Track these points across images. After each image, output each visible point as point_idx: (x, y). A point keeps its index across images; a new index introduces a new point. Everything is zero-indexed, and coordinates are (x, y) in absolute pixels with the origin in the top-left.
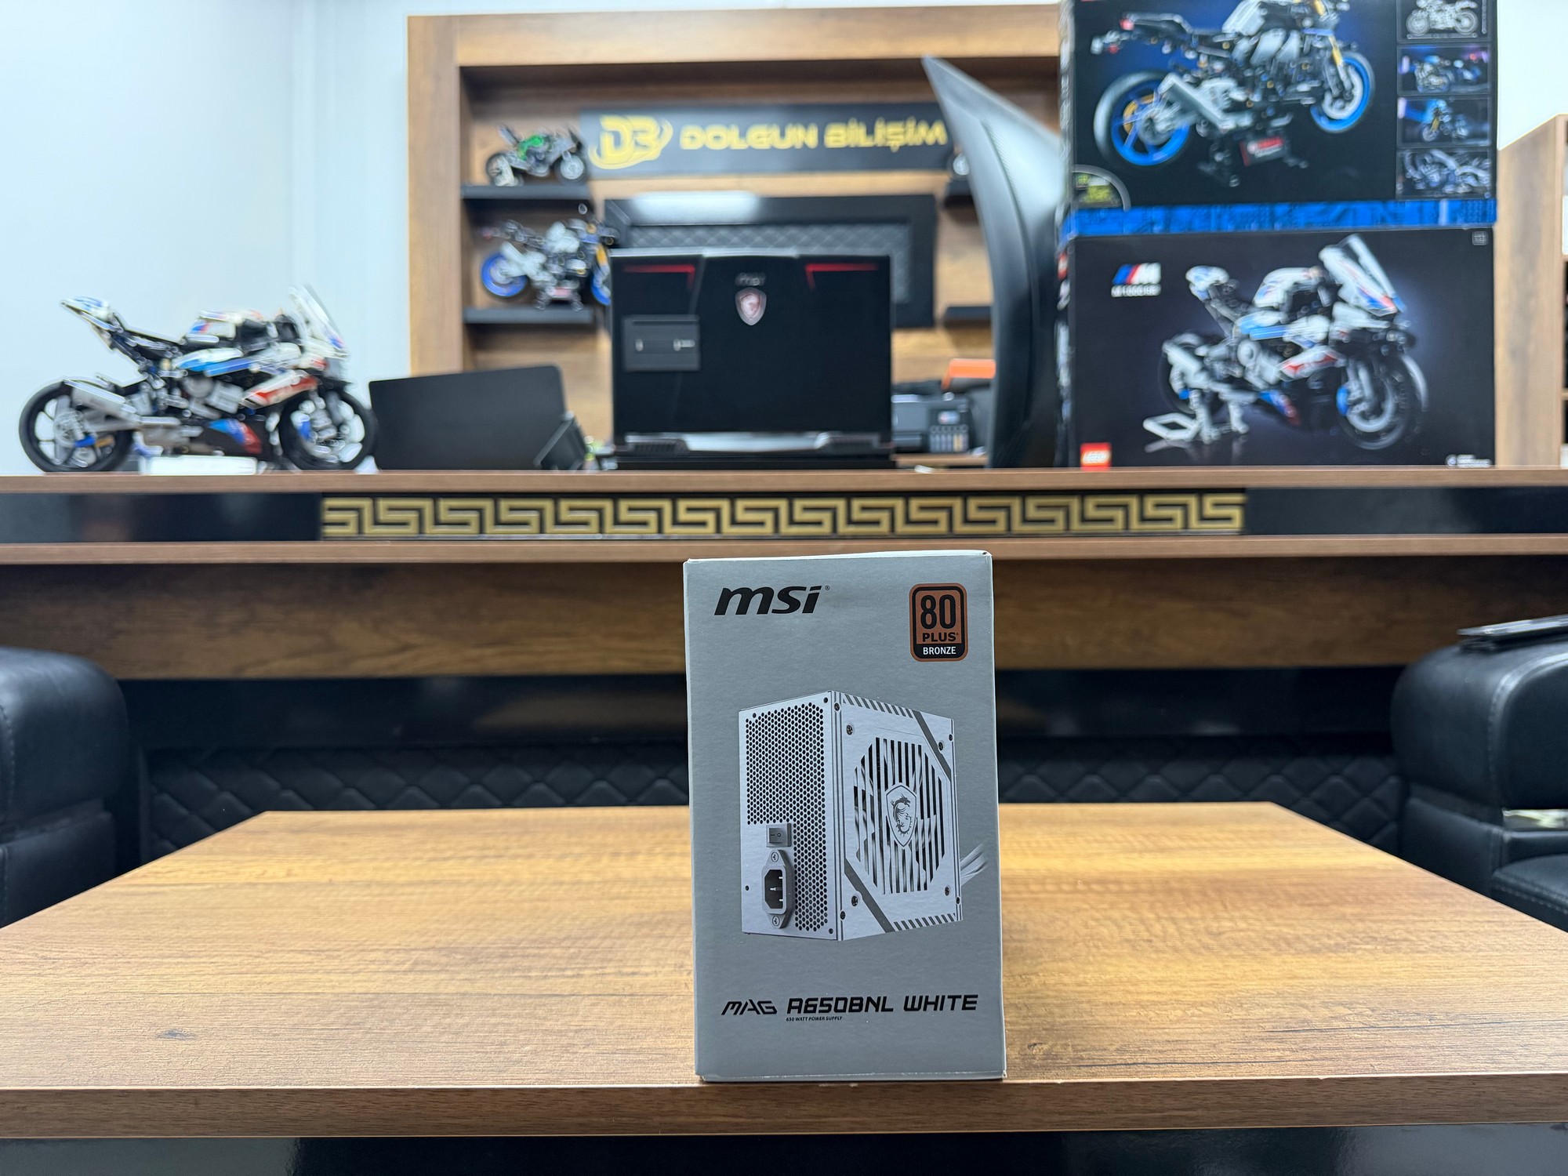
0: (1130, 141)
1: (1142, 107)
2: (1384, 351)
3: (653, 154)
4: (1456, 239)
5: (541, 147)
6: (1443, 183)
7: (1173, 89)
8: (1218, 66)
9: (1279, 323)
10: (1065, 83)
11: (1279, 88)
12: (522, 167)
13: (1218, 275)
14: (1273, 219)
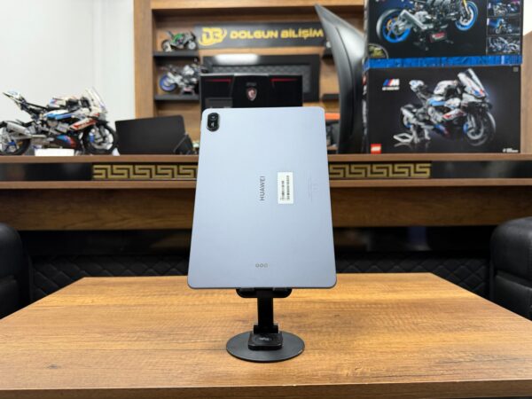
0: (389, 34)
1: (394, 22)
2: (481, 110)
3: (220, 40)
4: (506, 69)
5: (181, 38)
6: (503, 49)
7: (405, 15)
8: (422, 6)
9: (442, 100)
10: (366, 13)
11: (444, 14)
12: (174, 45)
13: (420, 83)
14: (441, 62)
